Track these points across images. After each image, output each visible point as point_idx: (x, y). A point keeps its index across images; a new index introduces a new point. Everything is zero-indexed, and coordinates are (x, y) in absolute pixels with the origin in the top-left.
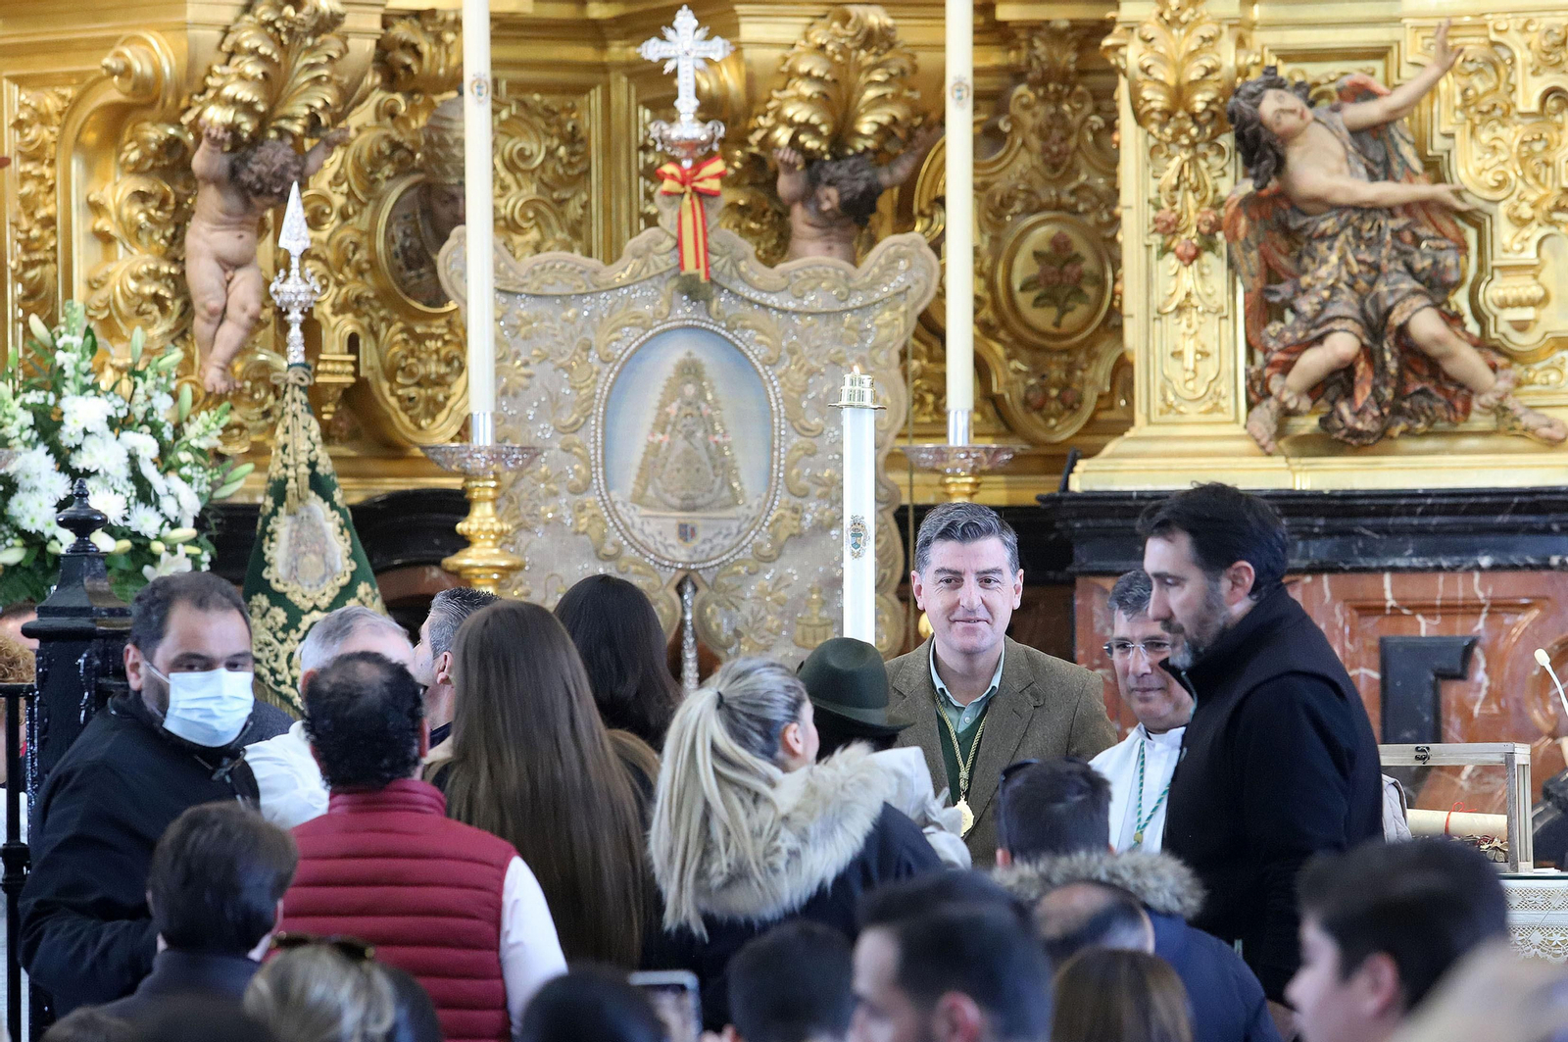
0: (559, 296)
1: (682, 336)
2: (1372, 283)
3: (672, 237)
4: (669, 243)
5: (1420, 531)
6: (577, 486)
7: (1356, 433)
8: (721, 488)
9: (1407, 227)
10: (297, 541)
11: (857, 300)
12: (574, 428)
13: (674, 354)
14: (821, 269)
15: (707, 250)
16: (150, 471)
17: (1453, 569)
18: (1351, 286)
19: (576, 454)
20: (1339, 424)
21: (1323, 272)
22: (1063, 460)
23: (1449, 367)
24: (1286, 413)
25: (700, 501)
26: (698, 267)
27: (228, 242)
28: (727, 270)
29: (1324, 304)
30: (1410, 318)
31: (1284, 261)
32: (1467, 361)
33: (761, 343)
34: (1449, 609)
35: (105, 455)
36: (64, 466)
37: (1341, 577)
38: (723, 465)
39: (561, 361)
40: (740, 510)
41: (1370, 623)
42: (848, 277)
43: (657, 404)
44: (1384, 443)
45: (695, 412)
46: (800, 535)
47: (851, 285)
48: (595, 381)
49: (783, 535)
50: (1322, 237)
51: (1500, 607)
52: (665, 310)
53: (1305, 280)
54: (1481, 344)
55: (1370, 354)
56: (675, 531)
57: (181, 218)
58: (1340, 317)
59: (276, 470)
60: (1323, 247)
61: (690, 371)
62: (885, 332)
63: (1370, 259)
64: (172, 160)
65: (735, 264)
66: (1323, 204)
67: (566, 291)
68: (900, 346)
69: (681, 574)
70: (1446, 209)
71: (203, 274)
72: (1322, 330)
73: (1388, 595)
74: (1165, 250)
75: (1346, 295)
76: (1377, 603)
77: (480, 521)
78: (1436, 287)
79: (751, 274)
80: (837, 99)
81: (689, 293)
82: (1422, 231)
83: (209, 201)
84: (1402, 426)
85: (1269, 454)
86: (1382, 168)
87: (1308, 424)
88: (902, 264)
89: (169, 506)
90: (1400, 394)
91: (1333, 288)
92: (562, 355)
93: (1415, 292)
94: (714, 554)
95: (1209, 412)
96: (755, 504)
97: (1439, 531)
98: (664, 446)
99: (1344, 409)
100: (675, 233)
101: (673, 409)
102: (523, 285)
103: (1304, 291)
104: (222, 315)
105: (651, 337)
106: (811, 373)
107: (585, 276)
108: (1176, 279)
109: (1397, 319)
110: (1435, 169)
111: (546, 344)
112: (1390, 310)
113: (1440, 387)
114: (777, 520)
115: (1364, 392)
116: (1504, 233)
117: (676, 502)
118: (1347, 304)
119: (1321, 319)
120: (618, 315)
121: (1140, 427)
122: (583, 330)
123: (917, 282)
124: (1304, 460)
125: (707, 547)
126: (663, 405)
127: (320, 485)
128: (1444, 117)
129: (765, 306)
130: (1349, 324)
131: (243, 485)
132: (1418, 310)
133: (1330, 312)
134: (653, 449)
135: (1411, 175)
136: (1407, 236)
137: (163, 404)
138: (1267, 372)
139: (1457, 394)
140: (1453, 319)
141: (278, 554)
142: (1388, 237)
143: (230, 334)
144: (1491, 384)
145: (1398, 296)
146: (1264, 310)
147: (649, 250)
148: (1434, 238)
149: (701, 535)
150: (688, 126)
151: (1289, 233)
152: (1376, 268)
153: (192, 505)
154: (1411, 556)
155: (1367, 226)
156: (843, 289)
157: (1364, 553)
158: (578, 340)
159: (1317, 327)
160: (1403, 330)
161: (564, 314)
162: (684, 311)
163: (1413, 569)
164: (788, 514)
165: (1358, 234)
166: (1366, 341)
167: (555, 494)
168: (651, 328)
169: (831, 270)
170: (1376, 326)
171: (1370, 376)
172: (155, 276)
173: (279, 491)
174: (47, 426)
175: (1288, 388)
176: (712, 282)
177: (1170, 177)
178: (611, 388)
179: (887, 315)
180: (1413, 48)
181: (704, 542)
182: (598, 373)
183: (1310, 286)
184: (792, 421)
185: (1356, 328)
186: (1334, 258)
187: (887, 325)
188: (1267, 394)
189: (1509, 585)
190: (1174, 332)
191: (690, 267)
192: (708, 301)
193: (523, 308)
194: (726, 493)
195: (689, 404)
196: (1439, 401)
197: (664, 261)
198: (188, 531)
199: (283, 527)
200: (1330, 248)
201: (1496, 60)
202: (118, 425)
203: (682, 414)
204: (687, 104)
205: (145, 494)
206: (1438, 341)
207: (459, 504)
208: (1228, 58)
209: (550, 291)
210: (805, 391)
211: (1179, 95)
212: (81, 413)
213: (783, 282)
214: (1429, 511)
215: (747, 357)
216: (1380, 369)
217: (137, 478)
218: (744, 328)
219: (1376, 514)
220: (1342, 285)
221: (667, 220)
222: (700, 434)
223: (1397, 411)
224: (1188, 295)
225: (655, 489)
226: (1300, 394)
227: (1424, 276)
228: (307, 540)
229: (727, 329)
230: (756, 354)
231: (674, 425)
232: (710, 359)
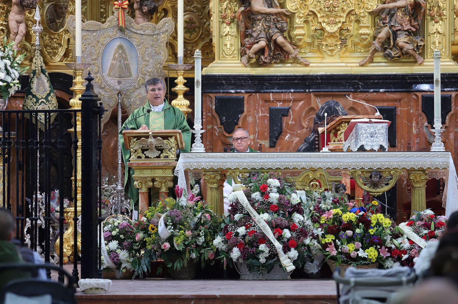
0: (92, 30)
1: (119, 39)
2: (268, 30)
3: (117, 18)
5: (278, 84)
6: (96, 72)
7: (265, 63)
9: (276, 18)
10: (38, 84)
11: (156, 32)
12: (95, 59)
13: (117, 43)
14: (149, 25)
15: (124, 21)
16: (9, 68)
17: (285, 92)
18: (264, 31)
19: (96, 65)
20: (261, 61)
21: (258, 27)
23: (285, 49)
24: (250, 58)
25: (122, 76)
26: (122, 24)
27: (19, 17)
28: (129, 25)
29: (258, 34)
30: (277, 38)
31: (249, 25)
32: (289, 47)
33: (136, 41)
34: (284, 101)
37: (261, 94)
39: (93, 45)
40: (131, 77)
41: (267, 104)
42: (155, 27)
43: (113, 55)
44: (270, 65)
45: (121, 56)
47: (156, 29)
48: (100, 49)
49: (140, 84)
50: (258, 20)
51: (296, 101)
52: (115, 34)
54: (291, 43)
55: (268, 45)
56: (117, 82)
57: (8, 12)
58: (262, 38)
59: (33, 68)
60: (258, 22)
61: (121, 47)
62: (163, 39)
63: (268, 25)
66: (258, 13)
67: (94, 29)
68: (166, 42)
69: (118, 92)
70: (284, 14)
71: (13, 25)
72: (258, 40)
73: (271, 98)
74: (223, 22)
75: (263, 33)
76: (269, 100)
77: (78, 79)
78: (282, 31)
79: (134, 26)
81: (120, 30)
82: (279, 19)
83: (15, 9)
84: (274, 61)
85: (246, 67)
86: (270, 5)
88: (167, 25)
89: (13, 75)
90: (274, 54)
91: (260, 31)
92: (93, 43)
93: (278, 32)
94: (125, 87)
95: (232, 58)
98: (115, 63)
99: (262, 57)
101: (117, 56)
102: (84, 28)
103: (254, 32)
104: (17, 33)
105: (112, 40)
106: (147, 48)
107: (98, 26)
108: (225, 29)
109: (274, 38)
111: (89, 41)
112: (273, 36)
113: (282, 53)
114: (139, 80)
115: (267, 54)
116: (296, 20)
117: (117, 76)
118: (264, 35)
119: (258, 38)
120: (105, 35)
121: (216, 61)
122: (97, 38)
123: (170, 28)
124: (253, 68)
126: (115, 55)
127: (43, 71)
129: (137, 33)
130: (264, 39)
131: (26, 71)
132: (278, 36)
133: (260, 36)
135: (277, 7)
136: (276, 20)
138: (246, 49)
139: (287, 53)
140: (285, 38)
141: (34, 86)
142: (272, 20)
143: (19, 38)
144: (294, 52)
145: (274, 33)
146: (245, 36)
147: (112, 20)
148: (281, 20)
149: (123, 83)
151: (250, 19)
152: (269, 27)
153: (17, 75)
154: (276, 89)
155: (268, 18)
156: (154, 30)
157: (266, 89)
158: (96, 40)
160: (275, 40)
161: (93, 34)
162: (119, 35)
163: (276, 92)
164: (142, 79)
165: (266, 19)
166: (267, 43)
168: (112, 38)
169: (151, 25)
170: (269, 39)
171: (268, 50)
172: (2, 25)
173: (34, 73)
175: (250, 52)
176: (126, 28)
177: (224, 6)
178: (103, 51)
179: (163, 36)
181: (123, 85)
182: (101, 47)
183: (255, 30)
184: (142, 59)
185: (266, 40)
186: (261, 25)
188: (246, 54)
189: (297, 96)
190: (225, 40)
192: (124, 32)
193: (86, 33)
194: (128, 74)
195: (120, 54)
196: (282, 56)
197: (115, 23)
198: (17, 81)
199: (35, 80)
200: (260, 22)
203: (119, 56)
205: (8, 73)
206: (283, 43)
209: (90, 29)
210: (145, 52)
213: (141, 28)
214: (280, 80)
215: (133, 44)
216: (270, 48)
217: (6, 69)
218: (132, 38)
219: (269, 80)
220: (262, 30)
221: (116, 14)
222: (123, 61)
223: (273, 58)
224: (228, 32)
225: (113, 73)
226: (253, 54)
227: (279, 29)
228: (40, 83)
229: (129, 38)
230: (135, 44)
231: (117, 59)
232: (125, 45)
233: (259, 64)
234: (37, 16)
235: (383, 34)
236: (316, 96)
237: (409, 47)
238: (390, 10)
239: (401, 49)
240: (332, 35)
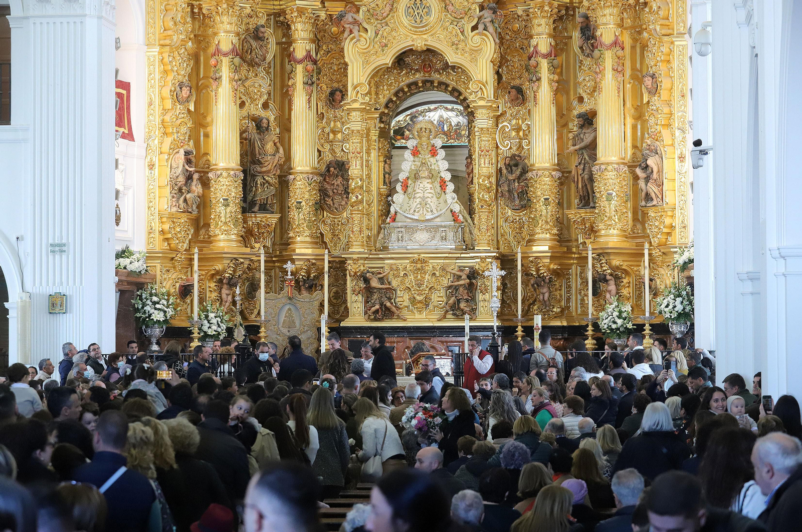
0: (271, 299)
1: (288, 304)
2: (381, 299)
4: (287, 292)
5: (387, 332)
6: (275, 325)
7: (379, 318)
10: (238, 332)
11: (312, 300)
12: (274, 317)
13: (287, 307)
15: (292, 293)
16: (220, 323)
19: (274, 321)
20: (377, 317)
21: (375, 297)
22: (340, 321)
23: (391, 310)
24: (370, 316)
25: (291, 327)
26: (291, 295)
27: (227, 292)
30: (386, 303)
31: (369, 295)
32: (394, 309)
33: (299, 305)
34: (391, 342)
35: (214, 321)
36: (209, 322)
38: (294, 323)
39: (272, 308)
40: (296, 328)
43: (285, 314)
44: (383, 320)
45: (290, 315)
46: (304, 332)
48: (277, 311)
50: (374, 292)
51: (398, 342)
52: (286, 301)
54: (395, 307)
55: (381, 308)
56: (288, 331)
57: (221, 289)
59: (235, 323)
60: (374, 294)
61: (289, 309)
62: (315, 304)
64: (220, 281)
65: (295, 295)
66: (375, 288)
67: (273, 299)
68: (317, 305)
70: (391, 289)
71: (224, 296)
72: (375, 305)
74: (354, 293)
75: (378, 300)
77: (262, 329)
78: (390, 299)
79: (297, 296)
80: (308, 272)
81: (290, 299)
83: (225, 286)
84: (385, 318)
85: (368, 321)
86: (382, 283)
87: (372, 317)
88: (318, 295)
89: (222, 328)
90: (385, 313)
91: (376, 299)
93: (387, 300)
95: (359, 315)
97: (390, 332)
98: (286, 319)
99: (377, 315)
101: (287, 314)
102: (267, 298)
104: (226, 302)
105: (284, 305)
107: (276, 297)
108: (354, 298)
110: (389, 283)
111: (270, 306)
112: (383, 302)
113: (390, 312)
114: (301, 330)
115: (380, 313)
116: (399, 292)
117: (288, 327)
119: (374, 303)
120: (280, 302)
121: (350, 317)
123: (320, 298)
124: (372, 322)
127: (241, 325)
128: (391, 277)
129: (299, 300)
130: (378, 304)
131: (230, 325)
133: (376, 302)
134: (284, 320)
135: (386, 284)
136: (386, 292)
137: (221, 314)
138: (368, 310)
139: (392, 313)
140: (392, 303)
141: (235, 334)
142: (383, 292)
143: (227, 304)
144: (397, 312)
145: (385, 300)
146: (367, 302)
147: (284, 293)
148: (389, 293)
150: (289, 277)
151: (370, 292)
152: (381, 296)
153: (225, 327)
156: (310, 298)
158: (274, 305)
160: (385, 305)
161: (271, 302)
162: (288, 302)
164: (303, 328)
165: (379, 292)
166: (380, 306)
167: (272, 326)
168: (284, 303)
169: (308, 296)
170: (382, 304)
172: (218, 296)
173: (236, 325)
174: (207, 317)
175: (370, 312)
176: (292, 297)
177: (354, 284)
178: (279, 311)
179: (315, 302)
180: (386, 267)
182: (277, 309)
183: (373, 299)
184: (303, 316)
186: (376, 295)
188: (367, 313)
189: (399, 339)
190: (355, 305)
191: (289, 295)
192: (292, 300)
193: (267, 301)
194: (294, 326)
196: (390, 314)
197: (286, 295)
198: (224, 331)
199: (236, 330)
201: (398, 270)
202: (216, 317)
204: (289, 273)
205: (219, 326)
206: (390, 306)
207: (259, 327)
208: (362, 268)
211: (356, 273)
212: (212, 315)
215: (297, 307)
216: (382, 310)
217: (218, 324)
218: (297, 304)
221: (286, 289)
222: (291, 318)
223: (384, 316)
224: (357, 299)
225: (285, 325)
226: (372, 313)
227: (388, 298)
228: (239, 332)
229: (295, 304)
230: (299, 307)
231: (287, 317)
232: (292, 308)
233: (376, 320)
234: (238, 291)
235: (451, 301)
236: (411, 339)
237: (467, 309)
238: (456, 286)
239: (462, 310)
240: (420, 302)
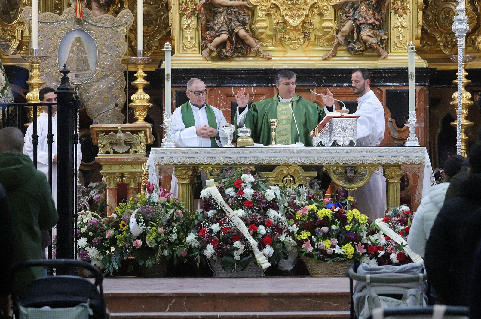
0: (49, 22)
1: (76, 32)
2: (230, 23)
3: (74, 9)
4: (73, 11)
6: (53, 65)
7: (226, 56)
8: (85, 67)
9: (237, 11)
11: (115, 25)
12: (52, 52)
13: (75, 36)
14: (107, 17)
15: (82, 13)
17: (247, 86)
18: (226, 24)
19: (52, 58)
20: (223, 54)
21: (220, 20)
23: (246, 42)
24: (211, 52)
25: (80, 69)
26: (80, 16)
28: (86, 17)
29: (220, 27)
30: (238, 31)
31: (210, 18)
32: (251, 40)
33: (94, 33)
37: (223, 88)
38: (85, 60)
39: (49, 37)
40: (89, 71)
41: (229, 98)
42: (114, 19)
43: (71, 47)
44: (232, 58)
45: (79, 49)
46: (103, 77)
47: (114, 21)
48: (57, 42)
49: (99, 77)
50: (220, 12)
51: (258, 95)
52: (73, 26)
53: (216, 22)
54: (253, 37)
55: (230, 38)
56: (75, 76)
58: (224, 30)
60: (220, 15)
61: (78, 40)
62: (122, 32)
63: (230, 18)
65: (88, 16)
66: (220, 5)
67: (51, 21)
68: (125, 35)
69: (76, 86)
72: (220, 33)
73: (233, 92)
74: (184, 15)
75: (225, 26)
76: (231, 94)
78: (244, 24)
79: (92, 18)
81: (78, 22)
82: (241, 12)
84: (236, 55)
85: (208, 61)
87: (215, 54)
88: (126, 17)
90: (236, 48)
91: (222, 24)
92: (49, 36)
93: (240, 25)
94: (83, 81)
95: (193, 51)
96: (92, 70)
98: (72, 56)
99: (224, 50)
100: (75, 9)
101: (74, 48)
102: (41, 20)
103: (215, 25)
105: (70, 32)
106: (105, 41)
107: (55, 18)
108: (186, 22)
109: (236, 31)
111: (46, 33)
112: (234, 29)
113: (244, 46)
114: (97, 74)
115: (228, 47)
116: (258, 13)
117: (75, 69)
118: (225, 27)
119: (219, 31)
120: (62, 27)
121: (177, 54)
122: (54, 30)
123: (129, 21)
124: (214, 62)
125: (82, 80)
126: (72, 47)
129: (95, 26)
130: (226, 32)
132: (240, 29)
133: (222, 29)
134: (70, 57)
136: (237, 13)
138: (207, 42)
139: (249, 47)
140: (247, 31)
142: (234, 13)
144: (256, 46)
145: (236, 26)
146: (205, 29)
147: (69, 12)
148: (243, 13)
149: (80, 77)
151: (212, 11)
152: (231, 19)
154: (238, 83)
155: (229, 10)
156: (113, 22)
157: (228, 83)
158: (53, 32)
159: (218, 33)
160: (237, 33)
161: (50, 27)
162: (76, 27)
163: (239, 86)
164: (100, 72)
165: (227, 12)
166: (229, 36)
167: (48, 67)
168: (69, 30)
169: (110, 18)
170: (231, 32)
171: (229, 44)
175: (212, 46)
176: (84, 20)
178: (60, 43)
179: (122, 28)
181: (81, 78)
182: (57, 40)
183: (217, 23)
184: (101, 52)
185: (227, 33)
186: (222, 17)
187: (122, 30)
188: (207, 47)
189: (259, 90)
190: (185, 33)
191: (78, 16)
192: (82, 24)
193: (43, 25)
194: (86, 67)
195: (78, 47)
196: (244, 49)
197: (72, 15)
200: (221, 15)
203: (76, 49)
206: (245, 36)
209: (47, 21)
210: (104, 45)
213: (99, 20)
214: (242, 74)
215: (91, 36)
216: (232, 42)
218: (90, 30)
219: (231, 74)
220: (224, 23)
221: (73, 5)
222: (80, 54)
223: (235, 51)
224: (189, 25)
225: (70, 66)
226: (214, 47)
227: (241, 22)
229: (87, 30)
230: (93, 36)
231: (75, 52)
232: (83, 37)
233: (220, 58)
235: (346, 28)
237: (373, 41)
238: (355, 2)
239: (365, 42)
240: (295, 28)
